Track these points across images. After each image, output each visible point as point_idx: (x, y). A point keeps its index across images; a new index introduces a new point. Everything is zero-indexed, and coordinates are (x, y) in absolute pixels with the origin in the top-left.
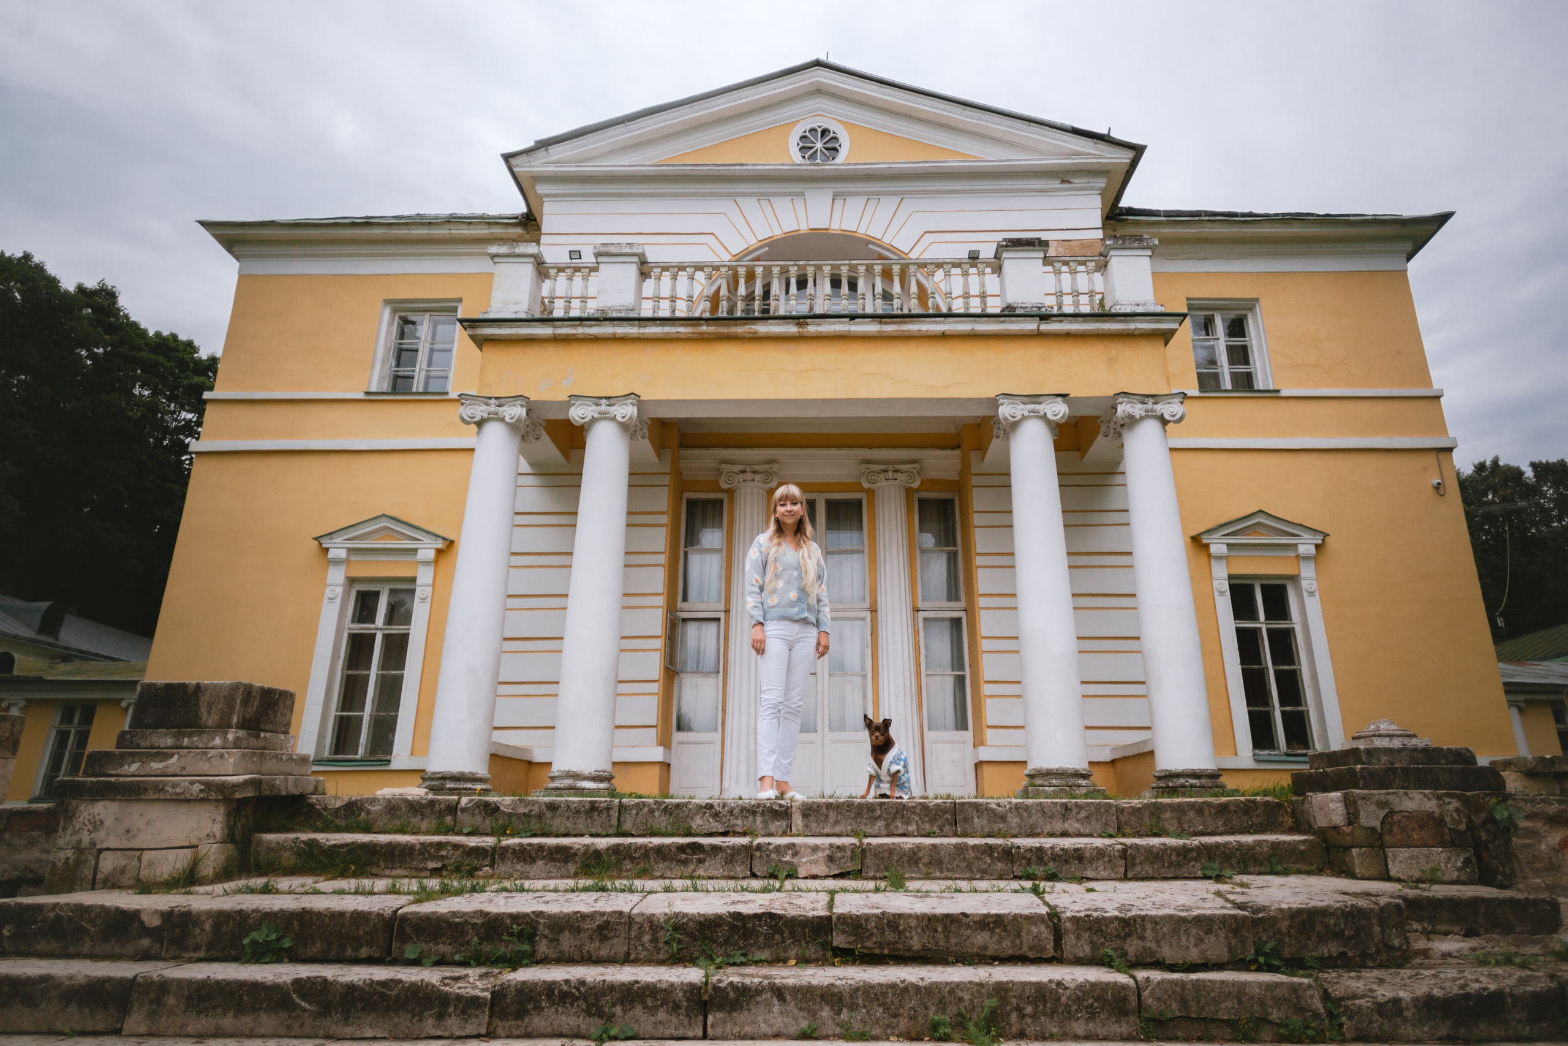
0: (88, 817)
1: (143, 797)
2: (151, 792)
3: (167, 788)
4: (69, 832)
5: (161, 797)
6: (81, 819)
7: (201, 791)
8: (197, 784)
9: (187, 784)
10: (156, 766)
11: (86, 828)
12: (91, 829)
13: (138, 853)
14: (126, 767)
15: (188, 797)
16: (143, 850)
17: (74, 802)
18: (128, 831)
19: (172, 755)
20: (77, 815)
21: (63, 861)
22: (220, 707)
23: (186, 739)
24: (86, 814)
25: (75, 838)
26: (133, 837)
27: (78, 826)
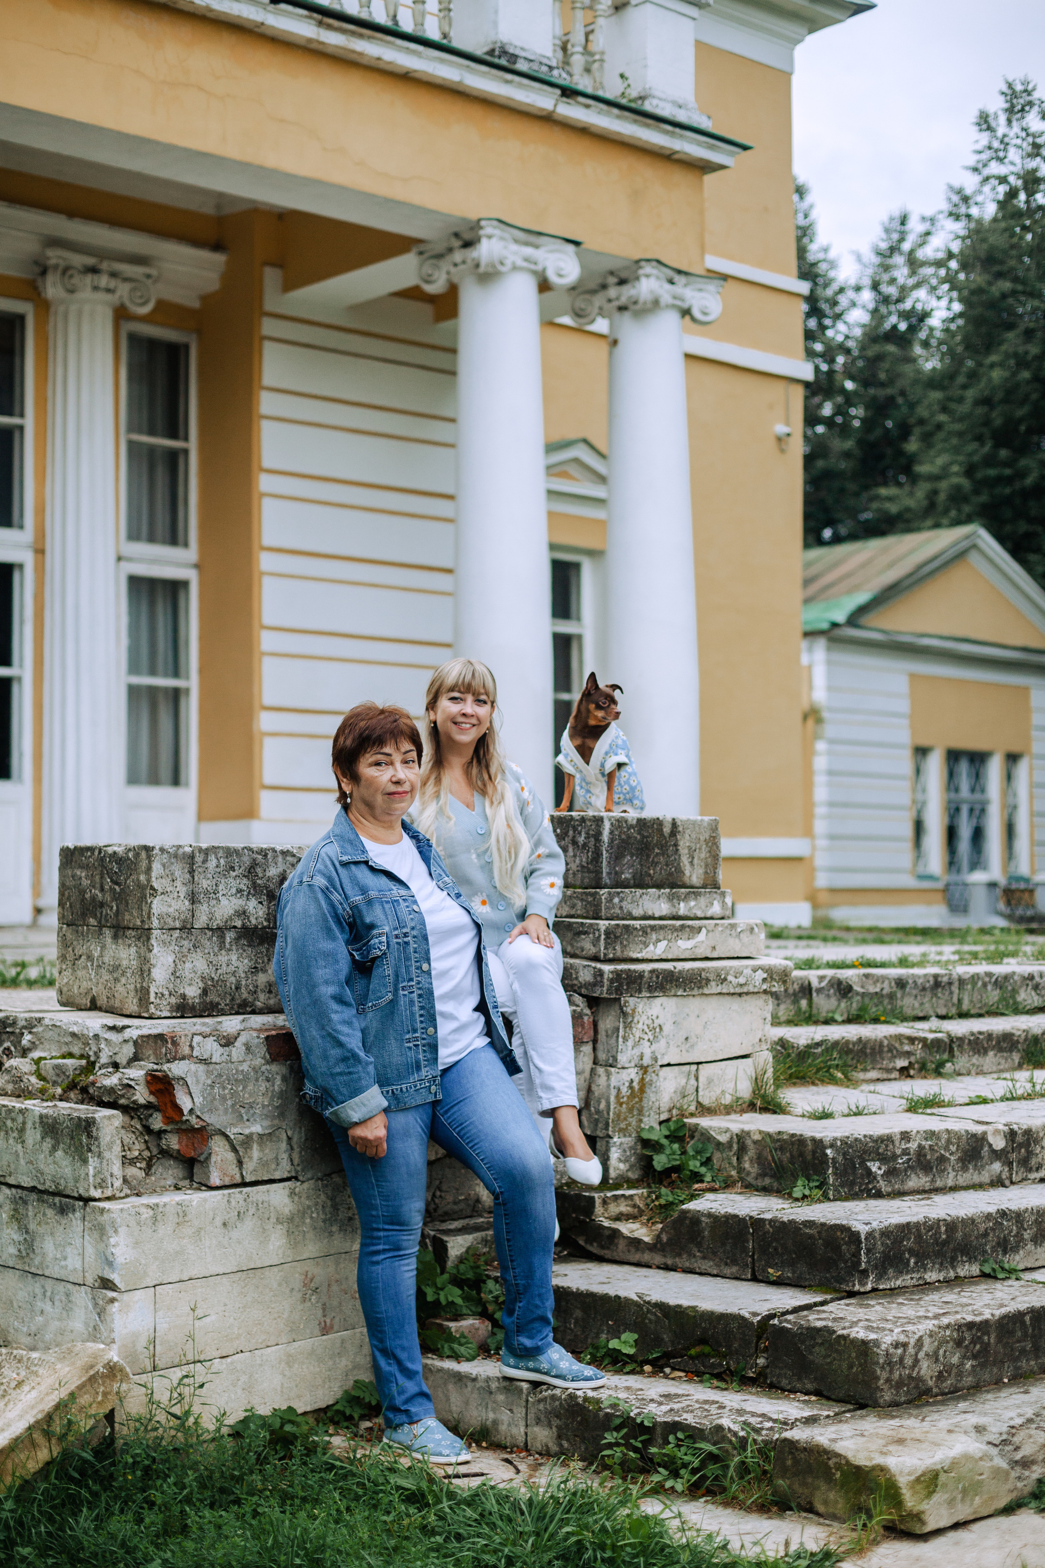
0: (647, 1022)
1: (706, 991)
2: (713, 984)
3: (730, 978)
4: (630, 1043)
5: (724, 991)
6: (640, 1026)
7: (764, 980)
8: (760, 971)
9: (748, 972)
10: (684, 946)
11: (646, 1037)
12: (651, 1038)
13: (694, 1067)
14: (651, 947)
15: (752, 989)
16: (698, 1063)
17: (632, 1001)
18: (687, 1039)
19: (700, 929)
20: (635, 1020)
21: (627, 1084)
22: (703, 855)
23: (682, 904)
24: (644, 1018)
25: (637, 1052)
26: (692, 1046)
27: (638, 1034)
